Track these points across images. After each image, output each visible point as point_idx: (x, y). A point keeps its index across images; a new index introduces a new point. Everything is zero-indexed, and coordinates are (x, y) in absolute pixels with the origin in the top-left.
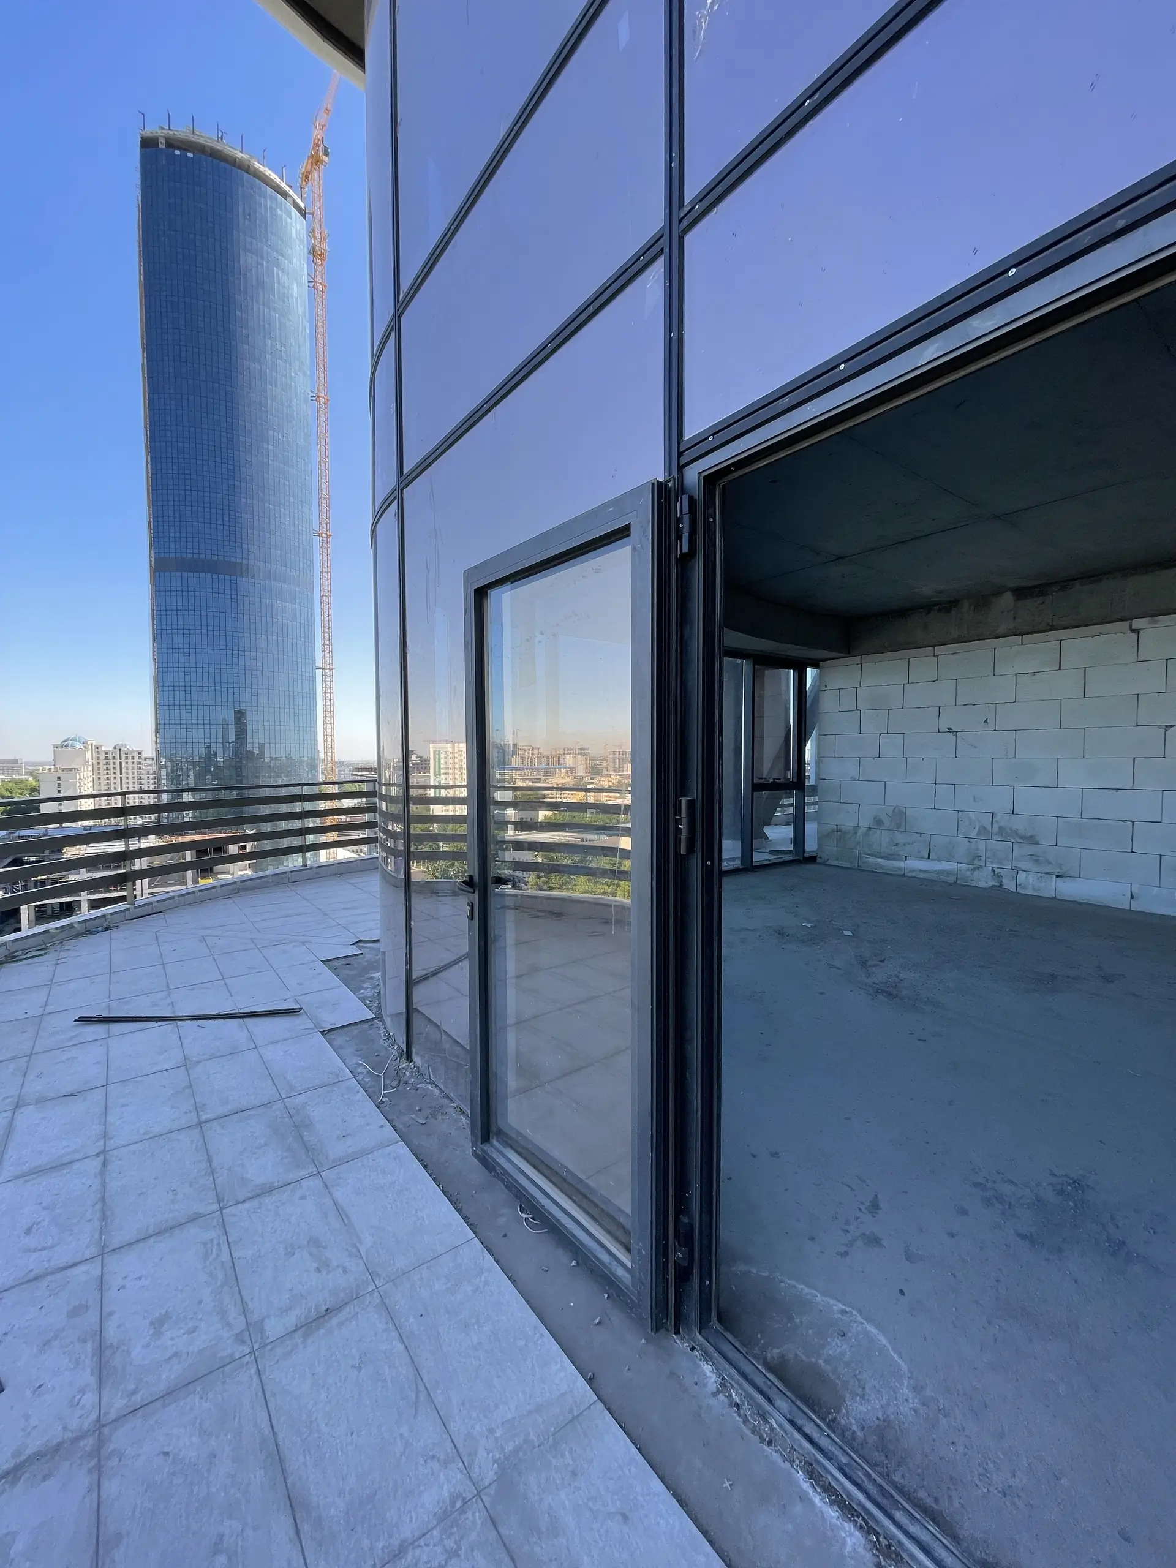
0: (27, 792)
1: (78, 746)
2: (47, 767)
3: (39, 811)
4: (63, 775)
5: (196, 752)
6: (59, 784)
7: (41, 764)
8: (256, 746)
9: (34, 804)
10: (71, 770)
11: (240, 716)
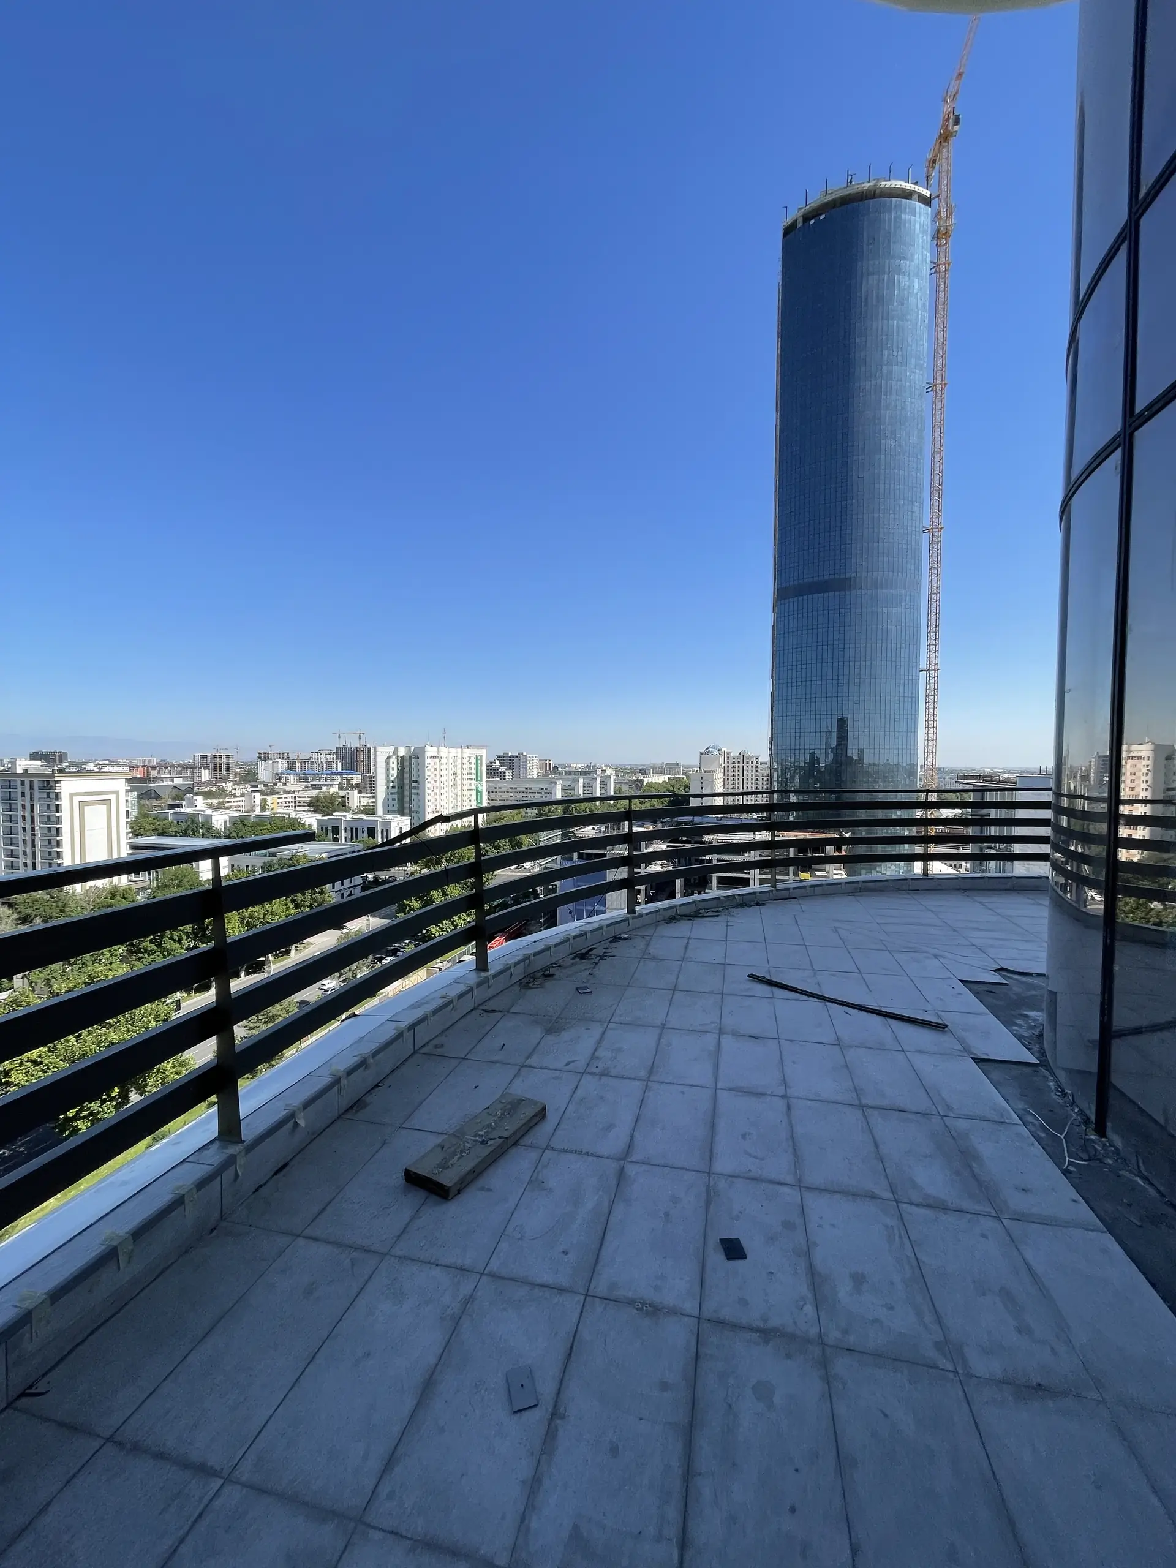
0: (682, 788)
1: (716, 752)
2: (696, 769)
3: (688, 803)
4: (705, 775)
5: (802, 758)
6: (702, 783)
7: (693, 767)
8: (856, 752)
9: (686, 798)
10: (710, 771)
11: (842, 723)
